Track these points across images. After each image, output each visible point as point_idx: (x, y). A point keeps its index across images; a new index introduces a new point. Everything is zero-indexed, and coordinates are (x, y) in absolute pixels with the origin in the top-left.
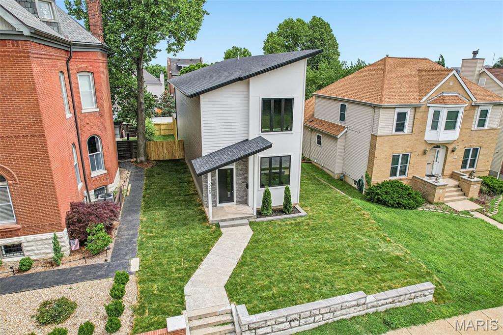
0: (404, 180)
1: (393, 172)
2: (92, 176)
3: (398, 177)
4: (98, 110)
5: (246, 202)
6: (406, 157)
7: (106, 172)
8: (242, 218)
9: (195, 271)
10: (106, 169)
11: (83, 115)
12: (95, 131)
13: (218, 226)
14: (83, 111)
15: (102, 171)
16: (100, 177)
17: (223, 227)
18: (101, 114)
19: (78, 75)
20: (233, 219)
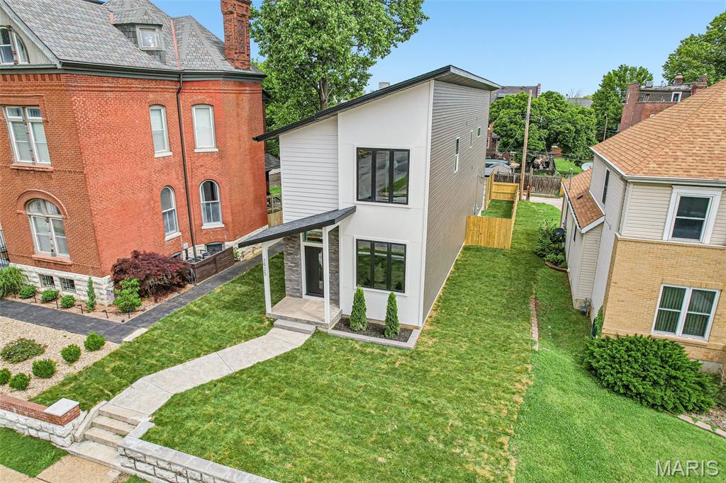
1: (667, 321)
2: (203, 228)
3: (678, 335)
4: (217, 150)
7: (223, 226)
8: (309, 322)
9: (175, 365)
10: (223, 223)
11: (196, 154)
12: (212, 175)
14: (196, 151)
15: (219, 225)
16: (215, 231)
17: (277, 326)
18: (221, 155)
19: (194, 109)
20: (296, 320)
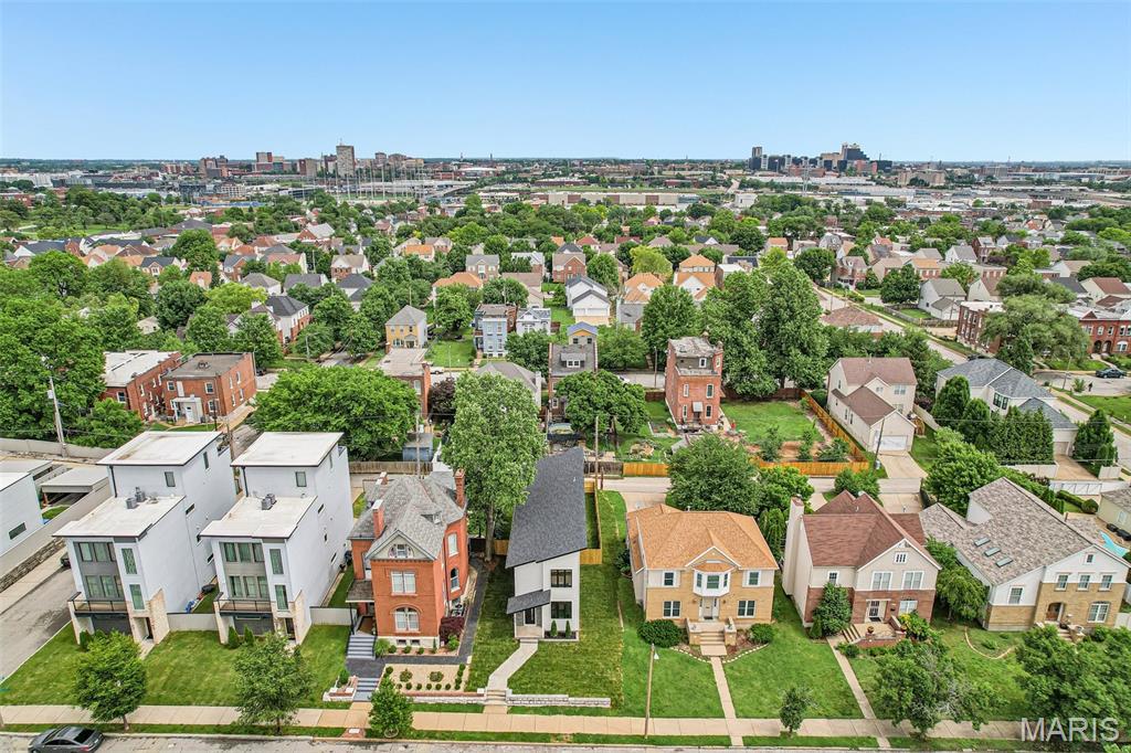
0: (677, 620)
1: (667, 613)
2: (452, 593)
3: (671, 617)
4: (458, 552)
5: (540, 625)
6: (677, 604)
7: (460, 588)
8: (535, 637)
9: (498, 668)
12: (455, 565)
13: (519, 641)
14: (450, 557)
15: (458, 586)
17: (521, 643)
20: (530, 637)
